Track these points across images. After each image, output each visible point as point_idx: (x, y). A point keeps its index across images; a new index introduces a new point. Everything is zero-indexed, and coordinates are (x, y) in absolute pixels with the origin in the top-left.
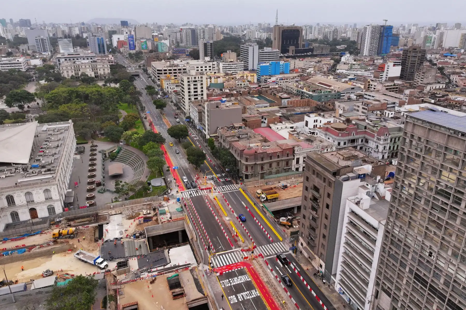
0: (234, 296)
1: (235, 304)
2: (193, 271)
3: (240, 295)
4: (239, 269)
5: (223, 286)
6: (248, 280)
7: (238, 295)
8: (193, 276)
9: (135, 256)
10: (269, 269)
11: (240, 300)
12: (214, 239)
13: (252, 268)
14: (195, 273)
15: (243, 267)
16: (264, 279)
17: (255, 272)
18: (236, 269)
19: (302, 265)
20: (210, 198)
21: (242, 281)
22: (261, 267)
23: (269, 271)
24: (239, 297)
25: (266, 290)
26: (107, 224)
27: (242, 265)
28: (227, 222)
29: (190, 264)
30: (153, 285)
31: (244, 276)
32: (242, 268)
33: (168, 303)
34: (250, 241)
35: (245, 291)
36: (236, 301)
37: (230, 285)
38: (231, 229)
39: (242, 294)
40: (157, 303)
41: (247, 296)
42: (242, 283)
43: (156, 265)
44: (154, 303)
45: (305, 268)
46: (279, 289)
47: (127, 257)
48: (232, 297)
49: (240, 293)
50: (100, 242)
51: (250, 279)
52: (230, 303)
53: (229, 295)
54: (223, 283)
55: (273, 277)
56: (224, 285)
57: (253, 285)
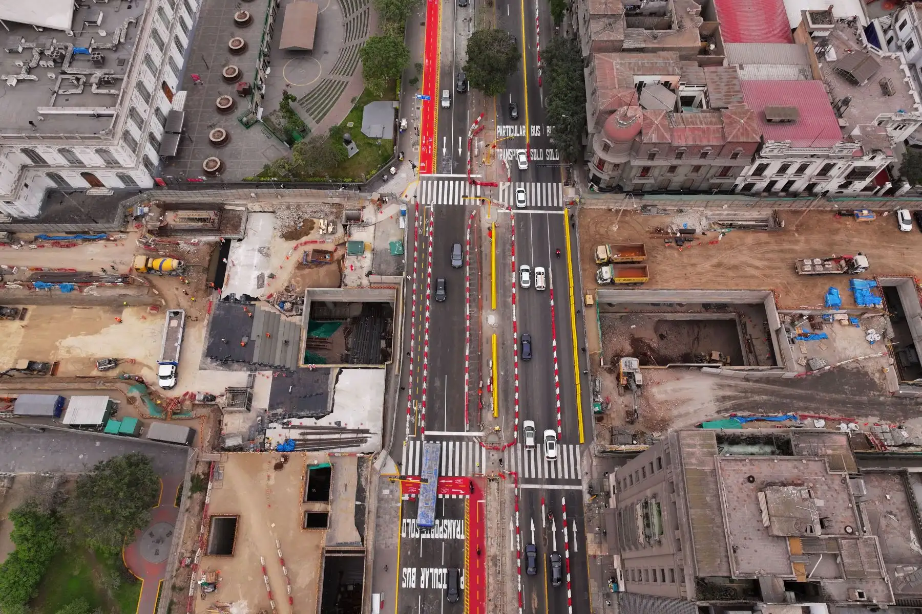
0: (414, 570)
1: (409, 590)
2: (363, 463)
3: (427, 573)
4: (454, 496)
5: (404, 535)
6: (458, 537)
7: (423, 571)
8: (359, 476)
9: (271, 366)
10: (514, 522)
11: (422, 586)
12: (437, 383)
13: (480, 504)
14: (364, 473)
15: (464, 495)
16: (491, 548)
17: (481, 519)
18: (447, 496)
19: (590, 537)
20: (479, 226)
21: (445, 536)
22: (501, 511)
23: (512, 527)
24: (422, 578)
25: (482, 579)
26: (240, 240)
27: (463, 489)
28: (486, 331)
29: (367, 431)
30: (279, 472)
31: (454, 524)
32: (461, 497)
33: (291, 533)
34: (511, 417)
35: (439, 566)
36: (414, 586)
37: (418, 536)
38: (484, 361)
39: (431, 570)
40: (273, 525)
41: (439, 581)
42: (443, 540)
43: (303, 410)
44: (268, 524)
45: (592, 549)
46: (509, 586)
47: (255, 364)
48: (409, 569)
49: (428, 567)
50: (214, 298)
51: (463, 537)
52: (400, 584)
53: (406, 563)
54: (408, 524)
55: (512, 549)
56: (407, 534)
57: (463, 553)
